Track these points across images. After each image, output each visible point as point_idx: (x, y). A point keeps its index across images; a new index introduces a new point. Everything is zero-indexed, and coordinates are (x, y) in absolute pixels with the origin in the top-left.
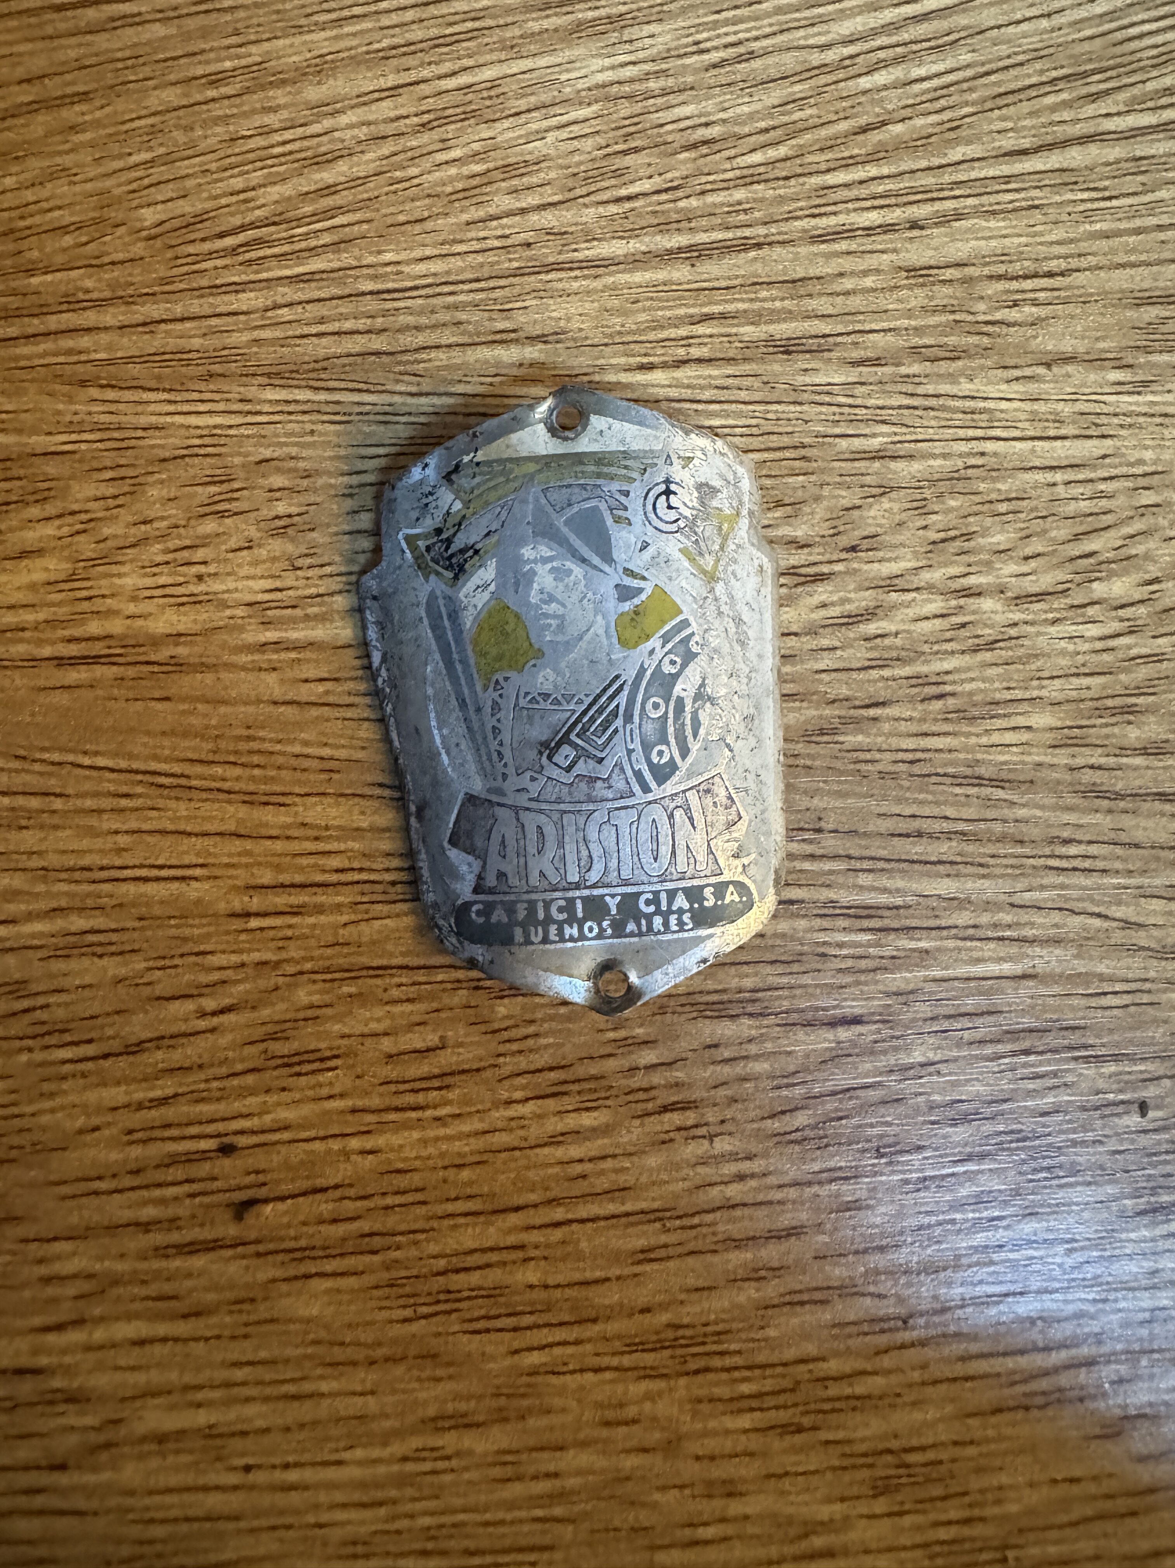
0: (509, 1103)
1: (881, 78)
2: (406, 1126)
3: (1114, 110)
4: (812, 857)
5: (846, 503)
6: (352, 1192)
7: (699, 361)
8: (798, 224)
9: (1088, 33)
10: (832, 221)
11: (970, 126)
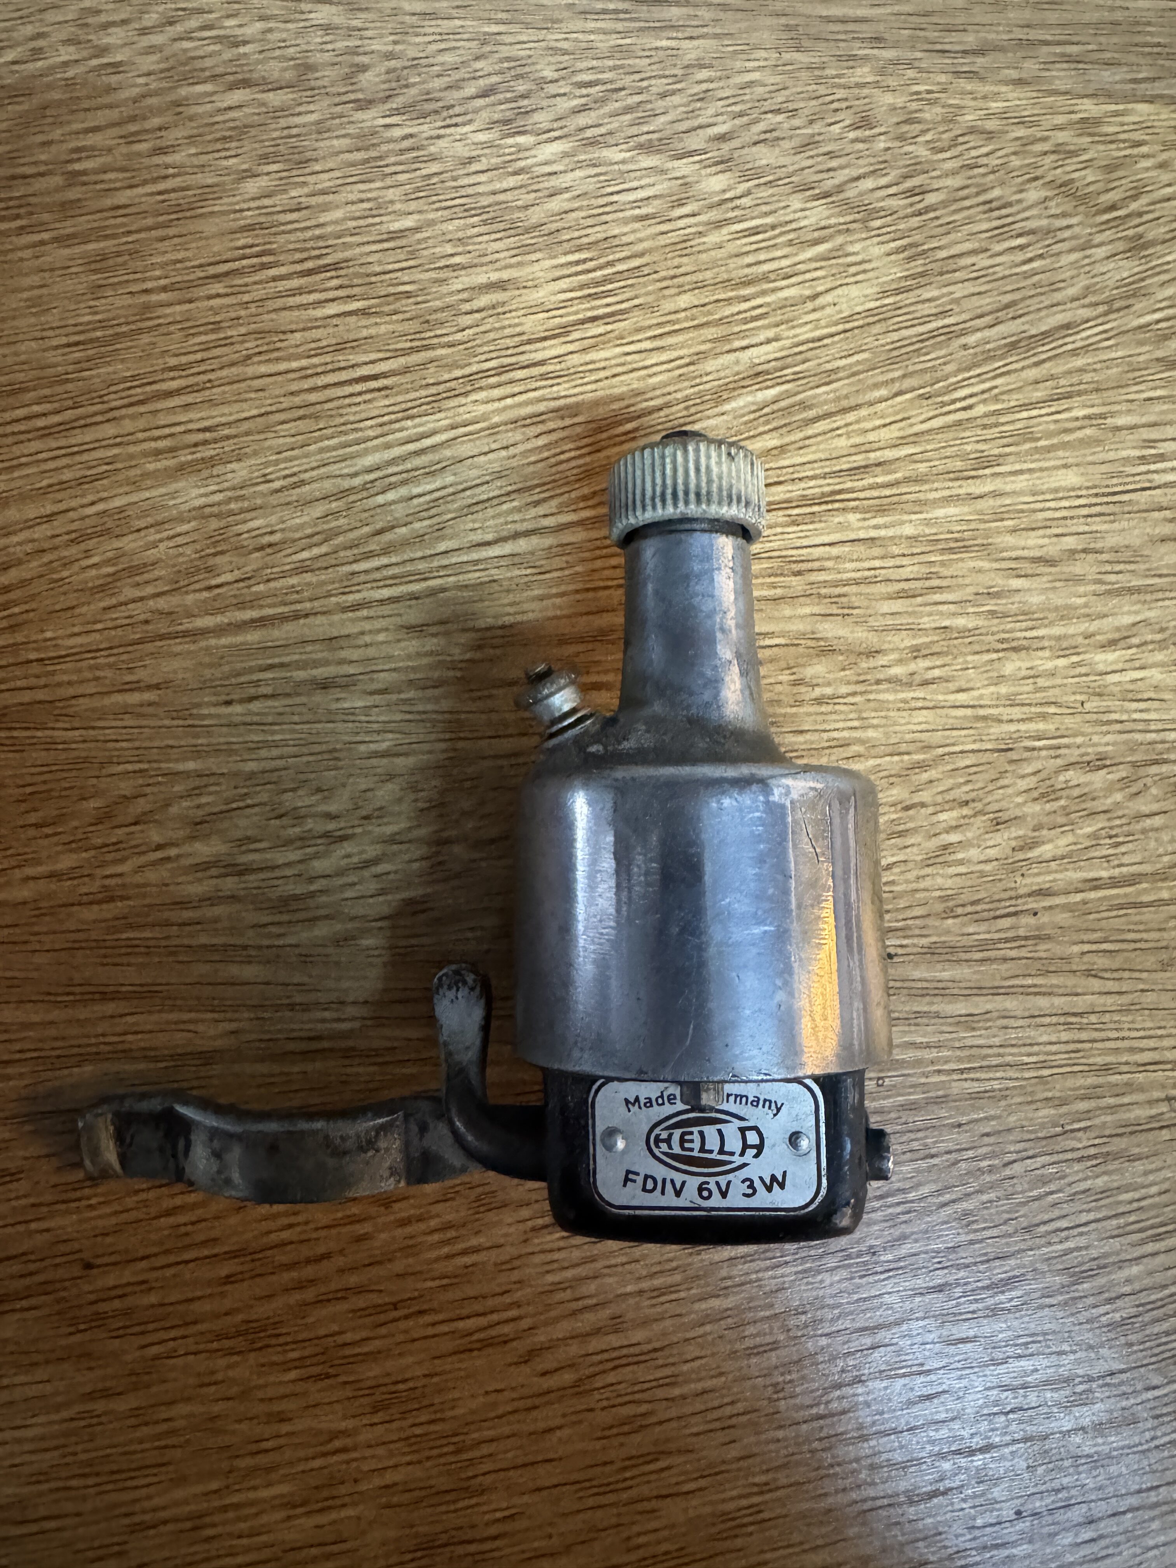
0: (137, 1192)
1: (391, 496)
2: (68, 1212)
3: (548, 512)
4: (339, 1020)
5: (363, 787)
6: (33, 1257)
7: (265, 696)
8: (333, 599)
9: (533, 459)
10: (358, 596)
11: (451, 527)
